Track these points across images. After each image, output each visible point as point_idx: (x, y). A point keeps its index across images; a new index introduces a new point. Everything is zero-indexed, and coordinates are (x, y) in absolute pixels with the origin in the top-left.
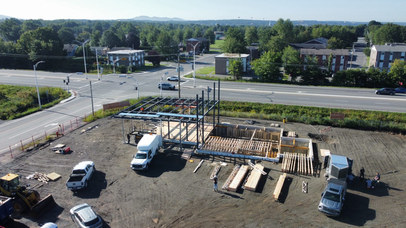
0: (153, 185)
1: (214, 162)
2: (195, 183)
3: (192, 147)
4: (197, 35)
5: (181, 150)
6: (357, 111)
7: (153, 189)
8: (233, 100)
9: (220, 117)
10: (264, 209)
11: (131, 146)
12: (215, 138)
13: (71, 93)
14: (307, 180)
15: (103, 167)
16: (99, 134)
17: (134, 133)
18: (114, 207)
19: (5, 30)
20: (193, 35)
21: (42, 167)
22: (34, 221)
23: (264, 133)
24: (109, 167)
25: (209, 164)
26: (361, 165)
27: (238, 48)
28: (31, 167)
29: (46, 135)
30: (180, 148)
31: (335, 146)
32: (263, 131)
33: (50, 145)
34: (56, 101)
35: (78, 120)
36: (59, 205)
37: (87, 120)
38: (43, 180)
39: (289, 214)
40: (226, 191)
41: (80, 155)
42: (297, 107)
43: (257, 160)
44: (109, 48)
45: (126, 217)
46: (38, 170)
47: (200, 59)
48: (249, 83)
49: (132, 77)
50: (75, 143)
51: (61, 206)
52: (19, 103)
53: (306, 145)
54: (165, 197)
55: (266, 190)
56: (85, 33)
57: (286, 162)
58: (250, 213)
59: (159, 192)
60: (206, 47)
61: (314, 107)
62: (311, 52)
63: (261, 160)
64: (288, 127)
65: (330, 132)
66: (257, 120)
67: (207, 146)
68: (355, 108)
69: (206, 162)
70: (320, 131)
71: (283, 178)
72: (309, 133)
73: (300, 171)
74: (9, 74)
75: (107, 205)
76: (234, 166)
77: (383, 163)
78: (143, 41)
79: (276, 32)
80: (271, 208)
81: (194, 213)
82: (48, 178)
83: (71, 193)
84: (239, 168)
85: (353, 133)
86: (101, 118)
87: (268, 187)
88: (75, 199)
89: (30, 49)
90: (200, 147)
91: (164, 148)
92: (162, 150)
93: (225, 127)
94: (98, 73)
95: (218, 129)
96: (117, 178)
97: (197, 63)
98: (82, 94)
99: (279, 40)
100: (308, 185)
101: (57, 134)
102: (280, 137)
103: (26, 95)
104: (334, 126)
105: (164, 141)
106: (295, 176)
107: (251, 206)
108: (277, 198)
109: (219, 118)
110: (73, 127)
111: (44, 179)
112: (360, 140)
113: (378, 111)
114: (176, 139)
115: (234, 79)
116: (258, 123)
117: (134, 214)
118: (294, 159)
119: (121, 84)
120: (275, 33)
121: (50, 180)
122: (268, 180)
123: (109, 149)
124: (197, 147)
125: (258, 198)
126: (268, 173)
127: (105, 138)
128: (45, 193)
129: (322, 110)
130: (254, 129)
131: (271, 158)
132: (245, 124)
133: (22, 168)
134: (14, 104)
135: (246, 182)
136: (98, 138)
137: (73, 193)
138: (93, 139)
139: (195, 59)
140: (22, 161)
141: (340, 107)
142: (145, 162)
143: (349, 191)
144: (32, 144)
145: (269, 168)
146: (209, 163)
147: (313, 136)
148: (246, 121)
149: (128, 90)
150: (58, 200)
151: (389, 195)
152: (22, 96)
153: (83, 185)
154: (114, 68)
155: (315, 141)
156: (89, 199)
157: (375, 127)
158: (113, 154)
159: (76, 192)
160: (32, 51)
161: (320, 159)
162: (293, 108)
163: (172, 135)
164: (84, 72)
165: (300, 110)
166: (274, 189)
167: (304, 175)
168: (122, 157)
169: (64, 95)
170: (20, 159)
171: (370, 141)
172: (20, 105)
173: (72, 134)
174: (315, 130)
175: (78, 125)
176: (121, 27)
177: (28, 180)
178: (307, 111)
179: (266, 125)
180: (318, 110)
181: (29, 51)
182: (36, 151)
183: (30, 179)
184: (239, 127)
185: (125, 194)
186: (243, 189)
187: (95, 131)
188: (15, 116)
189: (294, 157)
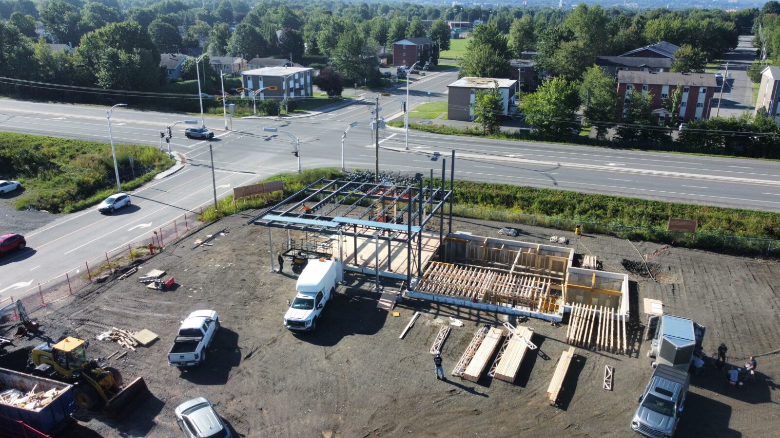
0: (324, 362)
1: (439, 316)
2: (402, 362)
3: (397, 284)
4: (415, 32)
5: (378, 291)
6: (724, 210)
7: (324, 371)
8: (479, 180)
9: (453, 218)
10: (528, 420)
11: (285, 278)
12: (442, 266)
13: (175, 158)
14: (615, 362)
15: (233, 320)
16: (225, 249)
17: (290, 253)
18: (254, 405)
19: (52, 21)
20: (408, 31)
21: (124, 316)
22: (113, 427)
23: (537, 257)
24: (244, 322)
25: (429, 320)
26: (721, 333)
27: (495, 68)
28: (105, 315)
29: (130, 248)
30: (375, 285)
31: (673, 290)
32: (535, 252)
33: (137, 270)
34: (147, 175)
35: (189, 218)
36: (156, 396)
37: (204, 217)
38: (126, 343)
39: (575, 433)
40: (458, 381)
41: (192, 293)
42: (604, 197)
43: (519, 316)
44: (244, 58)
45: (275, 427)
46: (118, 323)
47: (419, 83)
48: (513, 142)
49: (289, 123)
50: (182, 268)
51: (160, 399)
52: (80, 177)
53: (617, 284)
54: (346, 388)
55: (533, 381)
56: (201, 26)
57: (576, 324)
58: (502, 428)
59: (334, 378)
60: (431, 57)
61: (637, 199)
62: (640, 78)
63: (526, 316)
64: (585, 243)
65: (665, 259)
66: (524, 228)
67: (427, 283)
68: (720, 203)
69: (424, 316)
70: (646, 256)
71: (568, 357)
72: (624, 260)
73: (602, 344)
74: (62, 114)
75: (241, 399)
76: (475, 327)
77: (767, 330)
78: (310, 44)
79: (571, 33)
80: (541, 419)
81: (399, 423)
82: (135, 339)
83: (176, 372)
84: (486, 332)
85: (711, 262)
86: (230, 215)
87: (539, 374)
88: (184, 386)
89: (99, 66)
90: (412, 284)
91: (346, 285)
92: (342, 290)
93: (462, 242)
94: (225, 113)
95: (449, 245)
96: (259, 345)
97: (413, 93)
98: (195, 162)
99: (576, 50)
100: (615, 373)
101: (151, 247)
102: (568, 267)
103: (93, 161)
104: (676, 245)
105: (345, 269)
106: (591, 354)
107: (504, 413)
108: (554, 400)
109: (450, 219)
110: (178, 232)
111: (129, 341)
112: (724, 276)
113: (766, 211)
114: (369, 265)
115: (485, 131)
116: (527, 234)
117: (290, 421)
118: (592, 316)
119: (267, 140)
120: (569, 36)
121: (140, 345)
122: (539, 360)
123: (244, 283)
124: (409, 285)
125: (518, 397)
126: (539, 345)
127: (237, 260)
128: (131, 370)
129: (653, 207)
130: (518, 246)
131: (548, 315)
132: (500, 235)
133: (89, 316)
134: (71, 180)
135: (498, 362)
136: (225, 258)
137: (180, 372)
138: (215, 259)
139: (410, 83)
140: (89, 302)
141: (690, 200)
142: (310, 316)
143: (693, 389)
144: (106, 267)
145: (543, 335)
146: (429, 318)
147: (631, 265)
148: (504, 230)
149: (281, 153)
150: (154, 386)
151: (771, 402)
152: (87, 165)
153: (198, 359)
154: (255, 105)
155: (636, 278)
156: (210, 387)
157: (757, 250)
158: (252, 294)
159: (186, 371)
160: (102, 69)
161: (641, 319)
162: (597, 201)
163: (361, 258)
164: (199, 112)
165: (611, 205)
166: (550, 380)
167: (609, 352)
168: (269, 300)
169: (163, 162)
170: (85, 298)
171: (744, 279)
172: (84, 183)
173: (178, 249)
174: (636, 252)
175: (189, 228)
176: (269, 14)
177: (100, 341)
178: (623, 208)
179: (541, 238)
180: (646, 205)
181: (96, 69)
182: (113, 282)
183: (104, 339)
184: (489, 242)
185: (273, 380)
186: (492, 378)
187: (218, 243)
188: (74, 207)
189: (592, 312)
